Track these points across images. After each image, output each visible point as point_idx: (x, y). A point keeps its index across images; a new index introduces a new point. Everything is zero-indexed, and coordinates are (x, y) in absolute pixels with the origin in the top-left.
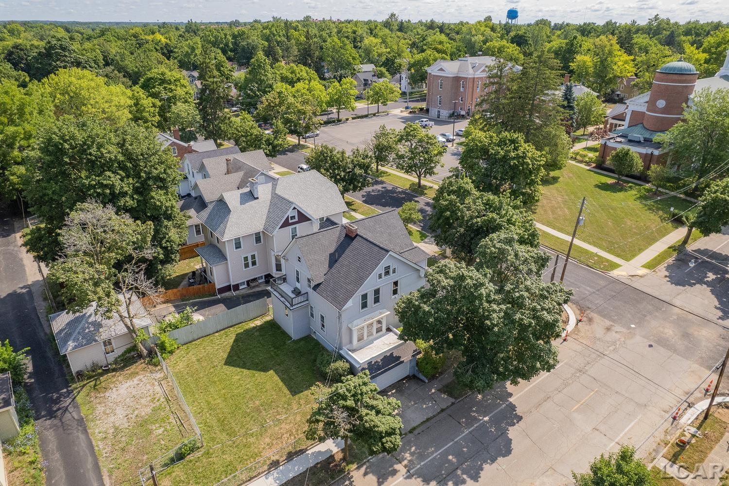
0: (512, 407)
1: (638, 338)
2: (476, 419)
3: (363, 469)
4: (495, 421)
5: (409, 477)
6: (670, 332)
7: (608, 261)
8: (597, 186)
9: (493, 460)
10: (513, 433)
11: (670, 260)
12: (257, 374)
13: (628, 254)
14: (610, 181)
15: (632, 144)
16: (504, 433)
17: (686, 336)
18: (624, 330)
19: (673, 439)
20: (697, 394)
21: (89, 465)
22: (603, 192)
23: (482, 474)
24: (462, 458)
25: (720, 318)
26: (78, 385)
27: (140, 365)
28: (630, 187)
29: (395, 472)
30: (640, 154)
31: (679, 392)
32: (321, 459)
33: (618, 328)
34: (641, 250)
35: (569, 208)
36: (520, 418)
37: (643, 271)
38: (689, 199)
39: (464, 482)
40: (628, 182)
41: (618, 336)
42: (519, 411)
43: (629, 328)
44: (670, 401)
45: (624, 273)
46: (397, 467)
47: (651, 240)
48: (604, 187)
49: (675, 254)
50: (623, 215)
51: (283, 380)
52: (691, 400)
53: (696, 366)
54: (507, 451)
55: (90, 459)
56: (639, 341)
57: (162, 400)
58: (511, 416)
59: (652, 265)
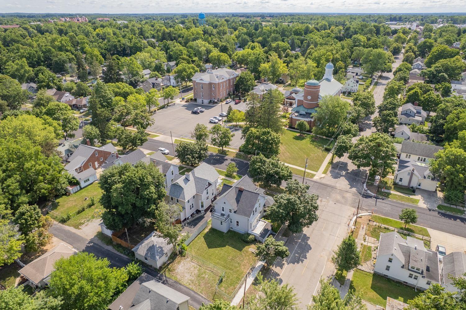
0: (305, 235)
1: (331, 202)
2: (297, 242)
3: (274, 266)
4: (303, 240)
5: (288, 264)
6: (339, 197)
7: (311, 173)
8: (294, 138)
9: (308, 252)
10: (309, 242)
11: (330, 168)
12: (223, 248)
13: (316, 169)
14: (298, 134)
15: (302, 116)
16: (307, 243)
17: (343, 197)
18: (326, 200)
19: (350, 231)
20: (352, 216)
21: (193, 293)
22: (297, 141)
23: (307, 256)
24: (300, 254)
25: (350, 188)
26: (163, 271)
27: (178, 258)
28: (306, 136)
29: (284, 264)
30: (306, 121)
31: (347, 217)
32: (261, 267)
33: (324, 200)
34: (320, 166)
35: (288, 152)
36: (309, 238)
37: (323, 175)
38: (327, 138)
39: (303, 260)
40: (305, 134)
41: (325, 203)
42: (308, 235)
43: (327, 199)
44: (345, 220)
45: (318, 178)
46: (284, 262)
47: (322, 162)
48: (297, 138)
49: (331, 166)
50: (308, 151)
51: (233, 247)
52: (351, 218)
53: (349, 207)
54: (311, 249)
55: (191, 291)
56: (331, 203)
57: (198, 267)
58: (306, 238)
59: (325, 172)
